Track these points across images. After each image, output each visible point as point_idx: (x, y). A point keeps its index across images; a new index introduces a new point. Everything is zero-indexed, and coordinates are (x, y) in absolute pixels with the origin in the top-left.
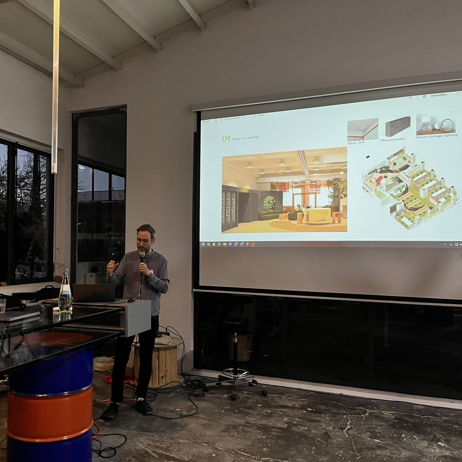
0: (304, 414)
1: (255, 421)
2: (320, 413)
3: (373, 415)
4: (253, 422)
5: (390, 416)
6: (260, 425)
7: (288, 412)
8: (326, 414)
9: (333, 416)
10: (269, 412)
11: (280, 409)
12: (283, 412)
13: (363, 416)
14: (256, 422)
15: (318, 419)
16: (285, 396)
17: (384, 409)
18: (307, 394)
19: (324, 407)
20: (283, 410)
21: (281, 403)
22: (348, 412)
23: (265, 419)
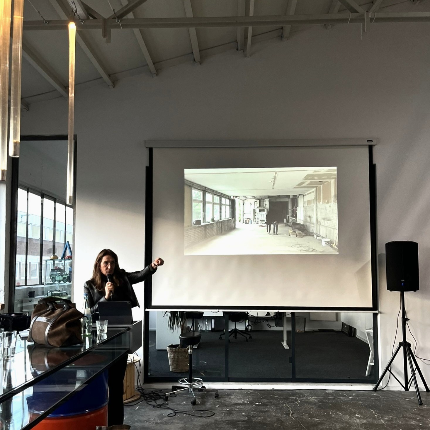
0: (255, 408)
1: (221, 418)
2: (266, 406)
3: (303, 402)
4: (221, 420)
5: (314, 400)
6: (227, 421)
7: (242, 408)
8: (270, 405)
9: (276, 406)
10: (228, 410)
11: (235, 407)
12: (238, 408)
13: (297, 403)
14: (223, 419)
15: (267, 410)
16: (232, 396)
17: (308, 396)
18: (249, 392)
19: (266, 401)
20: (238, 407)
21: (233, 402)
22: (285, 401)
23: (228, 416)
